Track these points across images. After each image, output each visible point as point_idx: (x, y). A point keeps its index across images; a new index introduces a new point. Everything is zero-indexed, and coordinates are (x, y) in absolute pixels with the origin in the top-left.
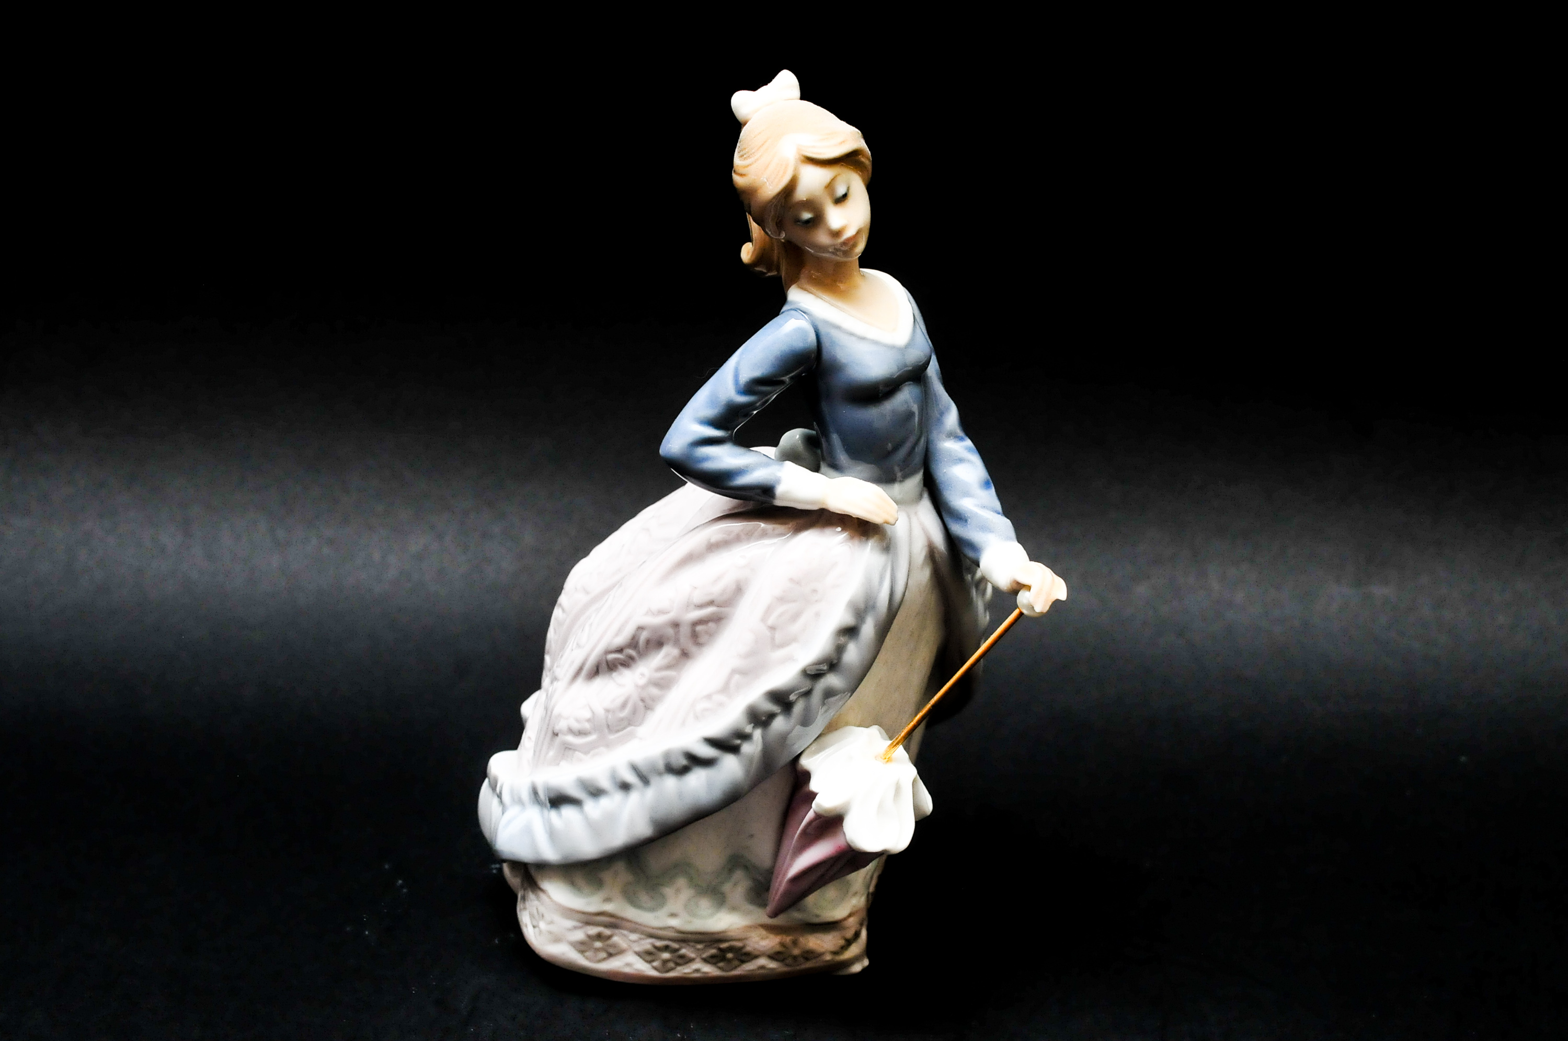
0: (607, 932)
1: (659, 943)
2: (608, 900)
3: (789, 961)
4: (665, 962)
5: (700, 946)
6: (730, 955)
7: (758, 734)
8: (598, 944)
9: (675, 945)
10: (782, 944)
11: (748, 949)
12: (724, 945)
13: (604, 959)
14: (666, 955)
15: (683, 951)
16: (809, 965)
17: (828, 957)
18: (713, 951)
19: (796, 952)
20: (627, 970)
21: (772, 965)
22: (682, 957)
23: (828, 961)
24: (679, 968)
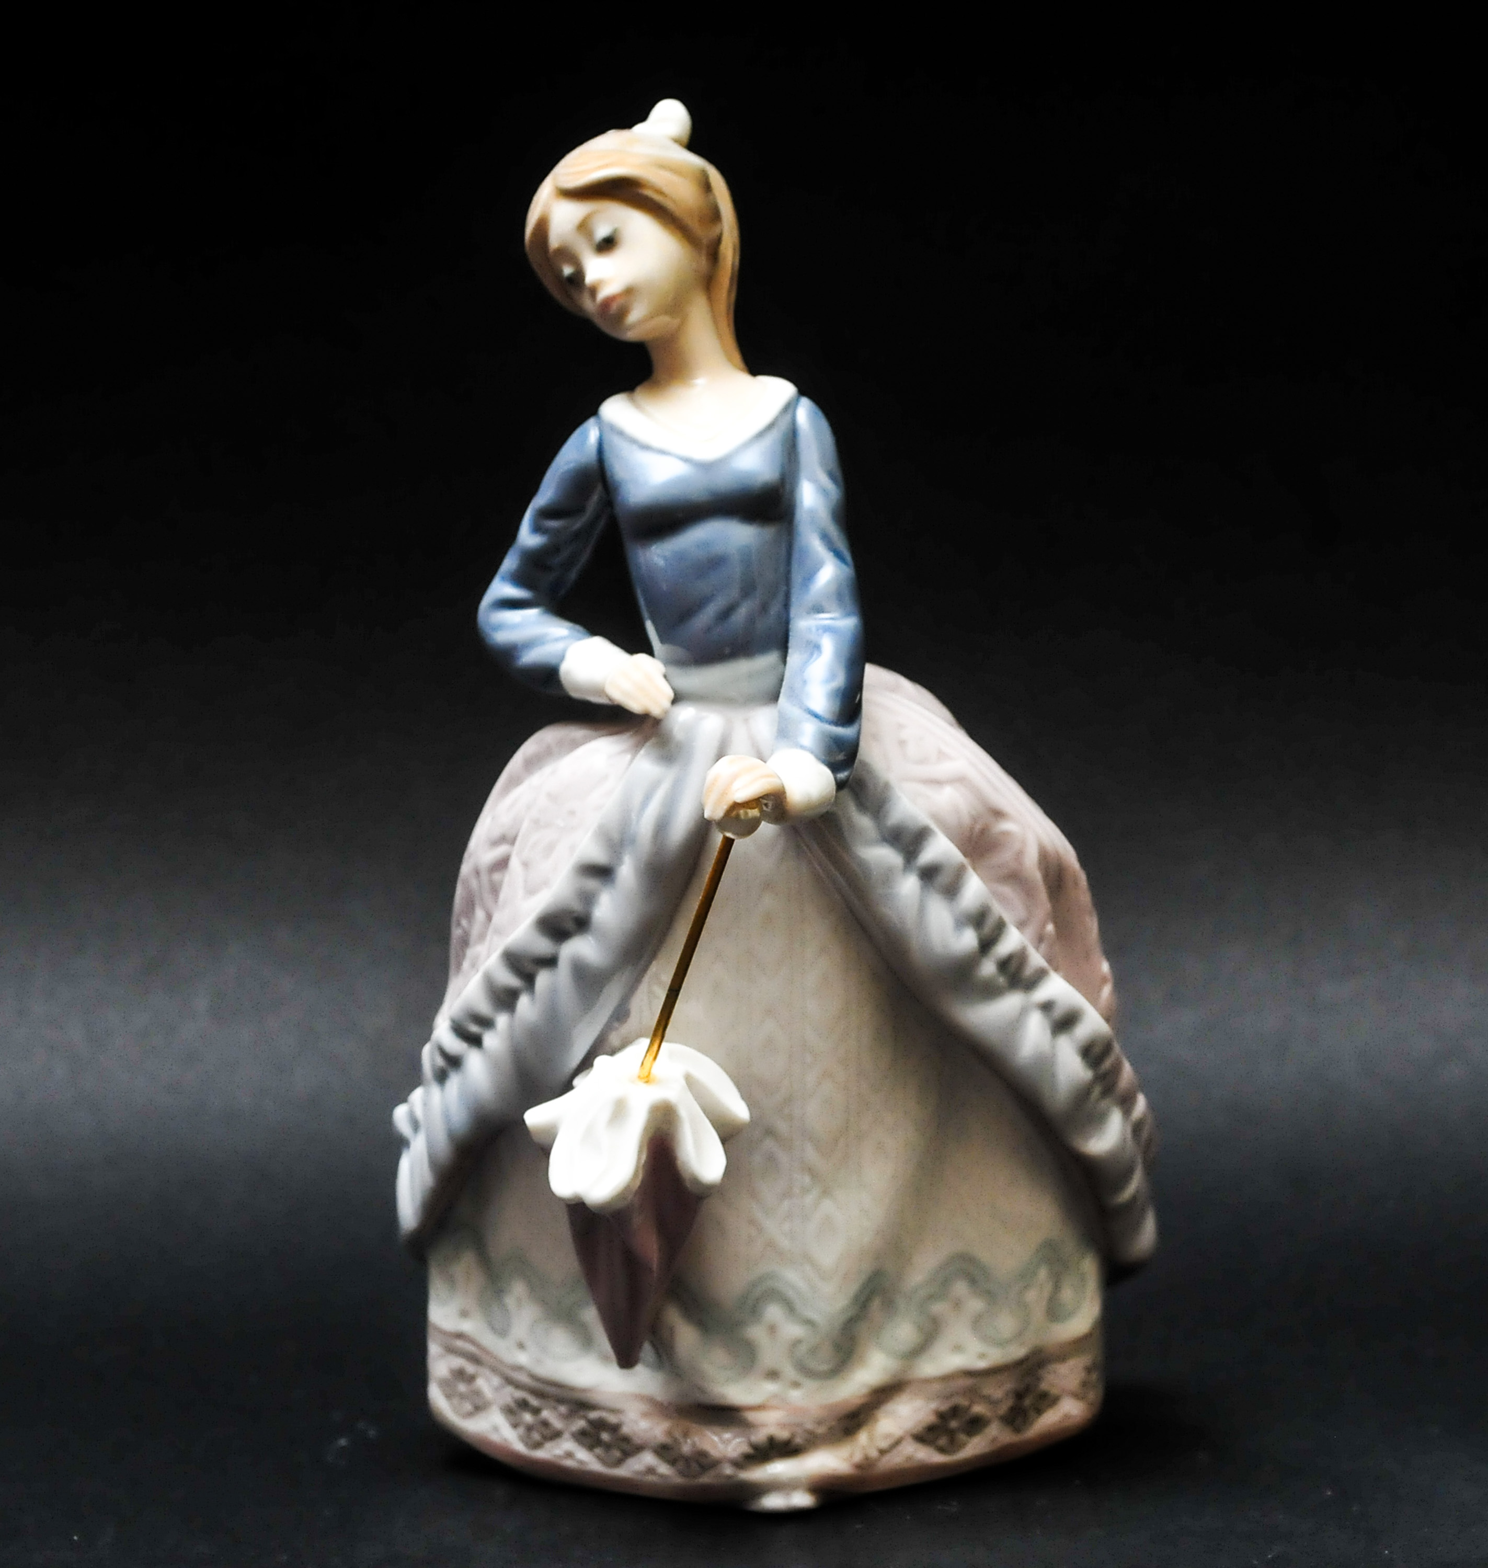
0: (470, 1368)
1: (520, 1394)
2: (464, 1314)
3: (681, 1465)
4: (529, 1428)
5: (563, 1409)
6: (605, 1436)
7: (502, 1020)
8: (462, 1387)
9: (534, 1402)
10: (669, 1433)
11: (625, 1430)
12: (593, 1415)
13: (470, 1415)
14: (528, 1417)
15: (546, 1414)
16: (706, 1479)
17: (728, 1470)
18: (580, 1424)
19: (686, 1449)
20: (495, 1438)
21: (664, 1469)
22: (545, 1424)
23: (729, 1477)
24: (548, 1445)
